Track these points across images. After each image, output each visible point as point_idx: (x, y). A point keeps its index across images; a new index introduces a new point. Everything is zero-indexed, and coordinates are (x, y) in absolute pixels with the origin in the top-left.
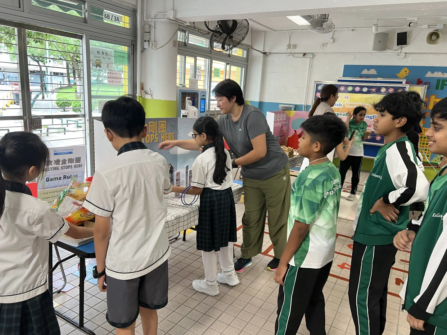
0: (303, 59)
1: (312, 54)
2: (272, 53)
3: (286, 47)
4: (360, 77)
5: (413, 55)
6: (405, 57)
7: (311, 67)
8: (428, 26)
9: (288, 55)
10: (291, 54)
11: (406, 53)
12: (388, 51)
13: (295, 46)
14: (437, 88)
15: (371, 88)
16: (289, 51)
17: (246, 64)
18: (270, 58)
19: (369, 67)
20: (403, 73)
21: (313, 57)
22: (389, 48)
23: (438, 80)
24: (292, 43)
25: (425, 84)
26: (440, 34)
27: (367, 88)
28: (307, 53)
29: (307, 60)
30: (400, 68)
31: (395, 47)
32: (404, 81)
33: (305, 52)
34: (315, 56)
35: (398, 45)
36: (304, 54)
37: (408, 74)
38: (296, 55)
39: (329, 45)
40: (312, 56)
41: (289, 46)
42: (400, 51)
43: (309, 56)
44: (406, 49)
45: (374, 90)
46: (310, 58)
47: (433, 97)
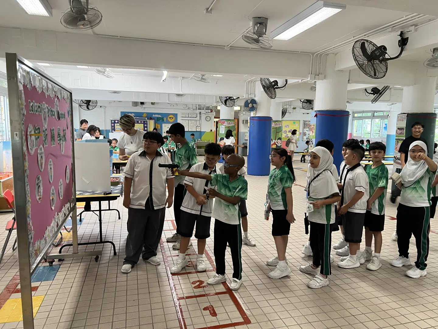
0: (100, 108)
1: (105, 106)
5: (147, 108)
6: (144, 109)
7: (105, 112)
12: (138, 107)
14: (157, 121)
20: (145, 115)
23: (157, 118)
25: (153, 119)
29: (102, 109)
30: (143, 113)
32: (146, 119)
33: (101, 105)
35: (141, 104)
40: (104, 108)
42: (142, 107)
44: (144, 106)
47: (157, 124)
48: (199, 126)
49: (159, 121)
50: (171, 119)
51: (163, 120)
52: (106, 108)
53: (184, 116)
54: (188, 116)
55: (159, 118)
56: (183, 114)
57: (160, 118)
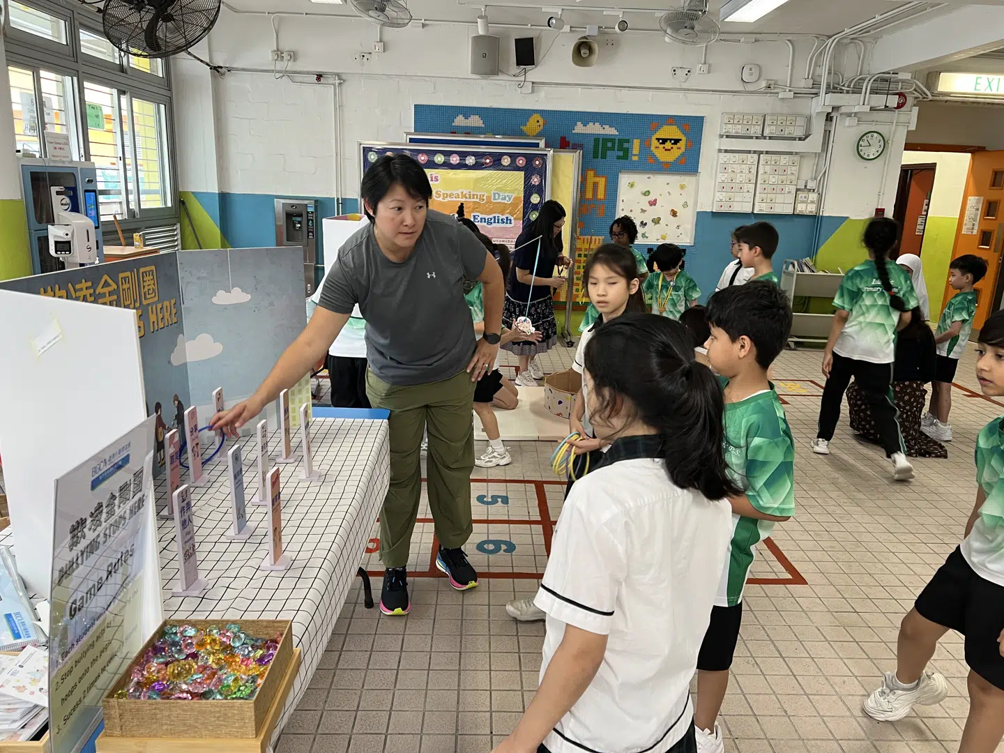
0: (318, 87)
1: (339, 75)
2: (237, 69)
3: (270, 56)
4: (452, 133)
5: (546, 88)
6: (533, 92)
7: (339, 107)
8: (571, 27)
9: (278, 75)
10: (287, 73)
11: (533, 83)
12: (501, 77)
13: (294, 56)
14: (595, 156)
15: (482, 158)
16: (280, 66)
17: (167, 93)
18: (230, 81)
19: (467, 111)
20: (533, 125)
21: (340, 84)
22: (502, 72)
23: (596, 139)
24: (286, 45)
25: (575, 147)
26: (596, 47)
27: (473, 158)
28: (326, 73)
29: (327, 91)
30: (526, 114)
31: (514, 68)
32: (542, 143)
33: (319, 70)
34: (344, 81)
35: (519, 64)
36: (319, 77)
37: (542, 127)
38: (299, 78)
39: (374, 57)
40: (337, 82)
41: (279, 54)
42: (522, 78)
43: (331, 81)
44: (534, 74)
45: (488, 161)
46: (334, 85)
47: (590, 174)
48: (811, 185)
49: (604, 157)
50: (668, 145)
51: (626, 154)
52: (344, 87)
53: (739, 129)
54: (757, 130)
55: (607, 139)
56: (732, 118)
57: (612, 140)
